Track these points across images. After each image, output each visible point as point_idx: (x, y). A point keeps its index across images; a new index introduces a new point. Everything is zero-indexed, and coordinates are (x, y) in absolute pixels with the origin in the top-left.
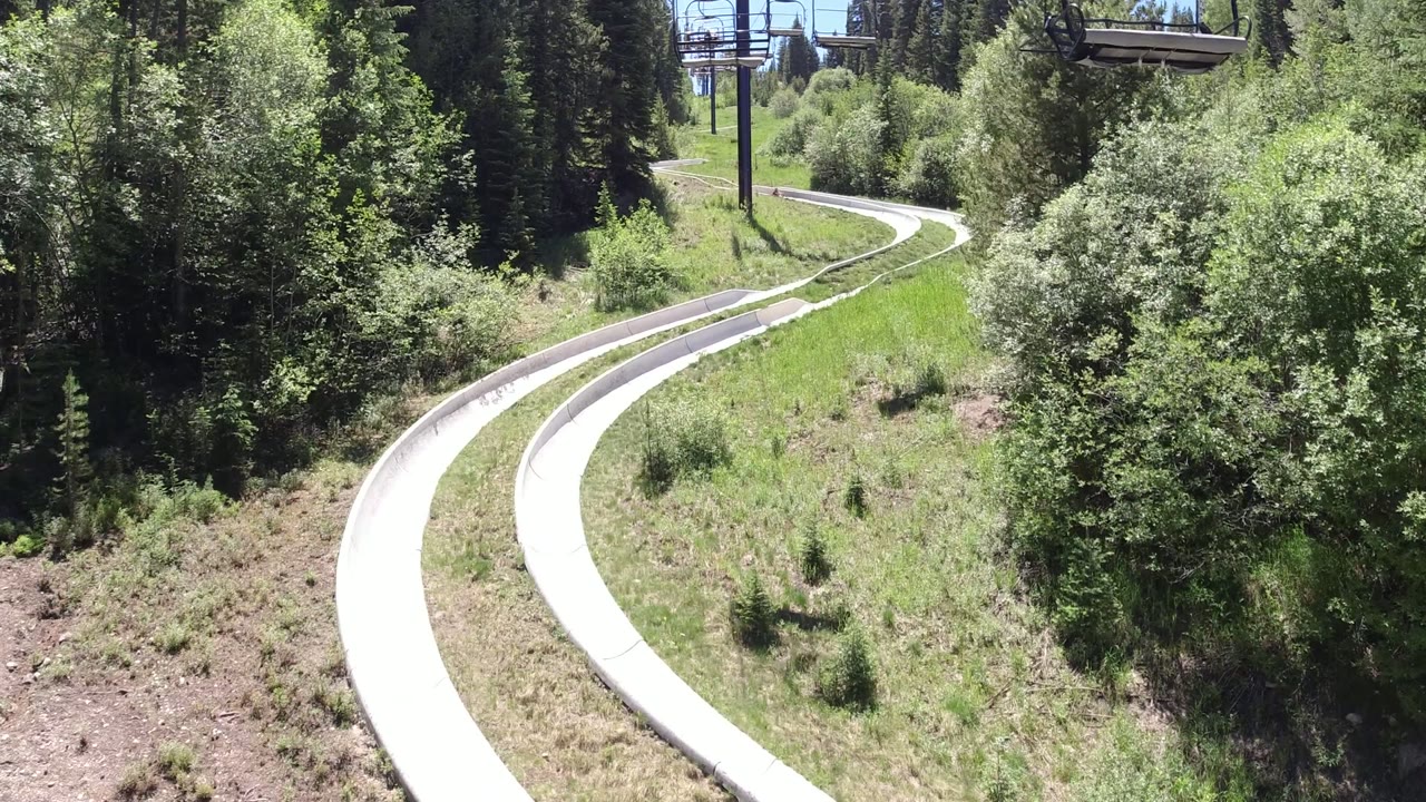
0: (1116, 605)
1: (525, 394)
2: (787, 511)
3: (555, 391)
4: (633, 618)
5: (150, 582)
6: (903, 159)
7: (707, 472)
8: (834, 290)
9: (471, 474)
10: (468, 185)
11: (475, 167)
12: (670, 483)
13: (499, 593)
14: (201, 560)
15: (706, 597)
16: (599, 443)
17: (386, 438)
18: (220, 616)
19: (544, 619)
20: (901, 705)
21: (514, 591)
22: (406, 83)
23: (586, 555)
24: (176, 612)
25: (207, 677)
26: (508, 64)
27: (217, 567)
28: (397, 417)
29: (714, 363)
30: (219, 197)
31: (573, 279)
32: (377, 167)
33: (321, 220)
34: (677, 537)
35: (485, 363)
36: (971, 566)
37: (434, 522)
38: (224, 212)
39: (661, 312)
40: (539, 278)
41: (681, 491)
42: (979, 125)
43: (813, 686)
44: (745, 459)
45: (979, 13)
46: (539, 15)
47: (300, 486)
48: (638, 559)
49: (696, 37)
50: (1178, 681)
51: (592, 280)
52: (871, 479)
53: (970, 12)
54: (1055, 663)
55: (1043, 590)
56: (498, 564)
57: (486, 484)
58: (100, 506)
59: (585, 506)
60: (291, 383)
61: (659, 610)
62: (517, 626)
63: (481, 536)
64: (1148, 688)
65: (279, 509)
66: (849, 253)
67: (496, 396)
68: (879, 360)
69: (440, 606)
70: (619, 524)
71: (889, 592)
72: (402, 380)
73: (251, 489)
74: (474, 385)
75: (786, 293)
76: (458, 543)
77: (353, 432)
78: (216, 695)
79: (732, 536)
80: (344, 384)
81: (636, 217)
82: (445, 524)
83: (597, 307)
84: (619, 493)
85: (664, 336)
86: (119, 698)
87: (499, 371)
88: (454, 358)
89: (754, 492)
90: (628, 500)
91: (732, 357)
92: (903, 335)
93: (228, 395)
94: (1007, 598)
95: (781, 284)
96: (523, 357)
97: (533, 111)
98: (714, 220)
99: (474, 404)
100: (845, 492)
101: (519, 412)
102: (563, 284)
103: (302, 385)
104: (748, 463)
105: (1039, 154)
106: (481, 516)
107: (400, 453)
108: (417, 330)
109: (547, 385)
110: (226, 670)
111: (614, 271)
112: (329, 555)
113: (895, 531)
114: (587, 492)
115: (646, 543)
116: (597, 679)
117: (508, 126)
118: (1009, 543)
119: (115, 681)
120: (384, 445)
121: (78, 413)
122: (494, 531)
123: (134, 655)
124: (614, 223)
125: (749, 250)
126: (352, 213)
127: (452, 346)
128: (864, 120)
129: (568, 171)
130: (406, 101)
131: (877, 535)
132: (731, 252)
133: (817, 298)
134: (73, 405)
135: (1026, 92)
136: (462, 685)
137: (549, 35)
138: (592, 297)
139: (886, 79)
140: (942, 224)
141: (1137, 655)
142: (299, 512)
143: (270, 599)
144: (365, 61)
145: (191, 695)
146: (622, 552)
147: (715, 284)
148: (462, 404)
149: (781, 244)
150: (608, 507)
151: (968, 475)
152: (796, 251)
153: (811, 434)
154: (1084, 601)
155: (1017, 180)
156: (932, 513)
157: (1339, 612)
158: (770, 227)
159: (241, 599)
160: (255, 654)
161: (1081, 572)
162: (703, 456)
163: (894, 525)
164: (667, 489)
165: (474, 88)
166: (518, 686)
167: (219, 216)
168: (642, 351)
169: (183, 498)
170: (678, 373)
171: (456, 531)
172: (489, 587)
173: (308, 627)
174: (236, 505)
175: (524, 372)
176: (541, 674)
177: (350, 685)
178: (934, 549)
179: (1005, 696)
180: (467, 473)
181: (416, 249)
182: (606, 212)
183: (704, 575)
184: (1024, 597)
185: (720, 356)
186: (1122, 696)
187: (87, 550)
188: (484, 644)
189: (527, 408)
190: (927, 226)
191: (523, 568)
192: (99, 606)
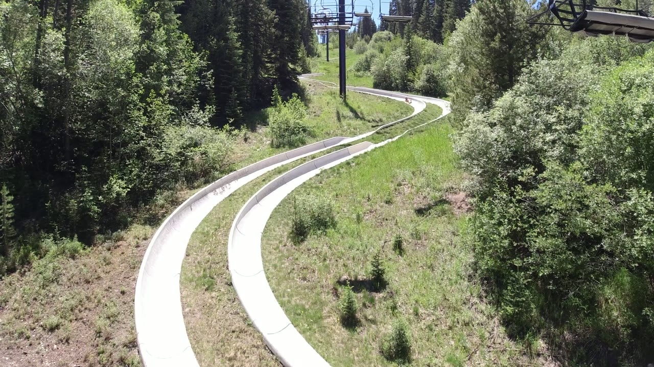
0: (532, 306)
1: (236, 189)
2: (364, 252)
3: (250, 188)
4: (286, 311)
5: (43, 291)
6: (417, 74)
7: (324, 231)
8: (385, 137)
9: (207, 232)
10: (210, 87)
11: (214, 78)
12: (305, 237)
13: (218, 298)
14: (70, 279)
15: (324, 299)
16: (271, 215)
17: (166, 212)
18: (77, 311)
19: (241, 314)
20: (424, 360)
21: (226, 297)
22: (180, 38)
23: (263, 276)
24: (55, 308)
25: (68, 345)
26: (230, 29)
27: (77, 283)
28: (172, 201)
29: (328, 174)
30: (86, 93)
31: (260, 131)
32: (165, 78)
33: (135, 105)
34: (309, 266)
35: (217, 173)
36: (457, 282)
37: (188, 258)
38: (88, 101)
39: (302, 148)
40: (244, 131)
41: (311, 241)
42: (457, 59)
43: (378, 349)
44: (343, 224)
45: (452, 6)
46: (245, 5)
47: (122, 239)
48: (289, 278)
49: (320, 15)
50: (563, 346)
51: (269, 132)
52: (406, 235)
53: (447, 5)
54: (501, 335)
55: (494, 297)
56: (218, 282)
57: (214, 238)
58: (22, 250)
59: (264, 249)
60: (117, 187)
61: (299, 307)
62: (227, 317)
63: (211, 266)
64: (548, 349)
65: (110, 252)
66: (392, 119)
67: (222, 190)
68: (408, 174)
69: (188, 305)
70: (280, 258)
71: (416, 297)
72: (176, 182)
73: (97, 241)
74: (211, 185)
75: (362, 139)
76: (199, 269)
77: (150, 209)
78: (72, 355)
79: (337, 266)
80: (146, 186)
81: (291, 102)
82: (193, 259)
83: (272, 145)
84: (280, 242)
85: (304, 160)
86: (23, 356)
87: (223, 178)
88: (202, 171)
89: (347, 242)
90: (285, 246)
91: (337, 171)
92: (420, 161)
93: (86, 194)
94: (476, 300)
95: (360, 134)
96: (235, 170)
97: (242, 51)
98: (328, 103)
99: (211, 195)
100: (393, 242)
101: (232, 199)
102: (256, 134)
103: (123, 188)
104: (344, 226)
105: (489, 74)
106: (211, 255)
107: (172, 221)
108: (183, 158)
109: (246, 185)
110: (77, 341)
111: (280, 128)
112: (133, 277)
113: (418, 262)
114: (265, 241)
115: (293, 269)
116: (267, 348)
117: (230, 58)
118: (476, 270)
119: (21, 347)
120: (165, 217)
121: (9, 205)
122: (217, 263)
123: (32, 332)
124: (280, 104)
125: (345, 117)
126: (149, 102)
127: (201, 165)
128: (398, 56)
129: (258, 79)
130: (180, 46)
131: (409, 265)
132: (336, 118)
133: (377, 142)
134: (6, 201)
135: (483, 43)
136: (198, 350)
137: (250, 15)
138: (269, 140)
139: (409, 37)
140: (436, 105)
141: (543, 332)
142: (120, 253)
143: (103, 301)
144: (159, 27)
145: (59, 355)
146: (281, 274)
147: (328, 134)
148: (204, 195)
149: (360, 114)
150: (275, 249)
151: (454, 234)
152: (367, 118)
153: (375, 211)
154: (516, 304)
155: (478, 87)
156: (437, 253)
157: (648, 315)
158: (355, 106)
159: (87, 302)
160: (92, 332)
161: (514, 289)
162: (323, 222)
163: (417, 260)
164: (304, 240)
165: (213, 40)
166: (226, 351)
167: (86, 103)
168: (293, 168)
169: (63, 246)
170: (310, 179)
171: (198, 263)
172: (214, 294)
173: (120, 318)
174: (89, 249)
175: (236, 178)
176: (238, 344)
177: (138, 352)
178: (438, 271)
179: (476, 353)
180: (205, 231)
181: (184, 118)
182: (276, 100)
183: (323, 287)
184: (484, 300)
185: (330, 171)
186: (535, 354)
187: (13, 274)
188: (210, 326)
189: (236, 197)
190: (429, 106)
191: (231, 284)
192: (16, 305)
